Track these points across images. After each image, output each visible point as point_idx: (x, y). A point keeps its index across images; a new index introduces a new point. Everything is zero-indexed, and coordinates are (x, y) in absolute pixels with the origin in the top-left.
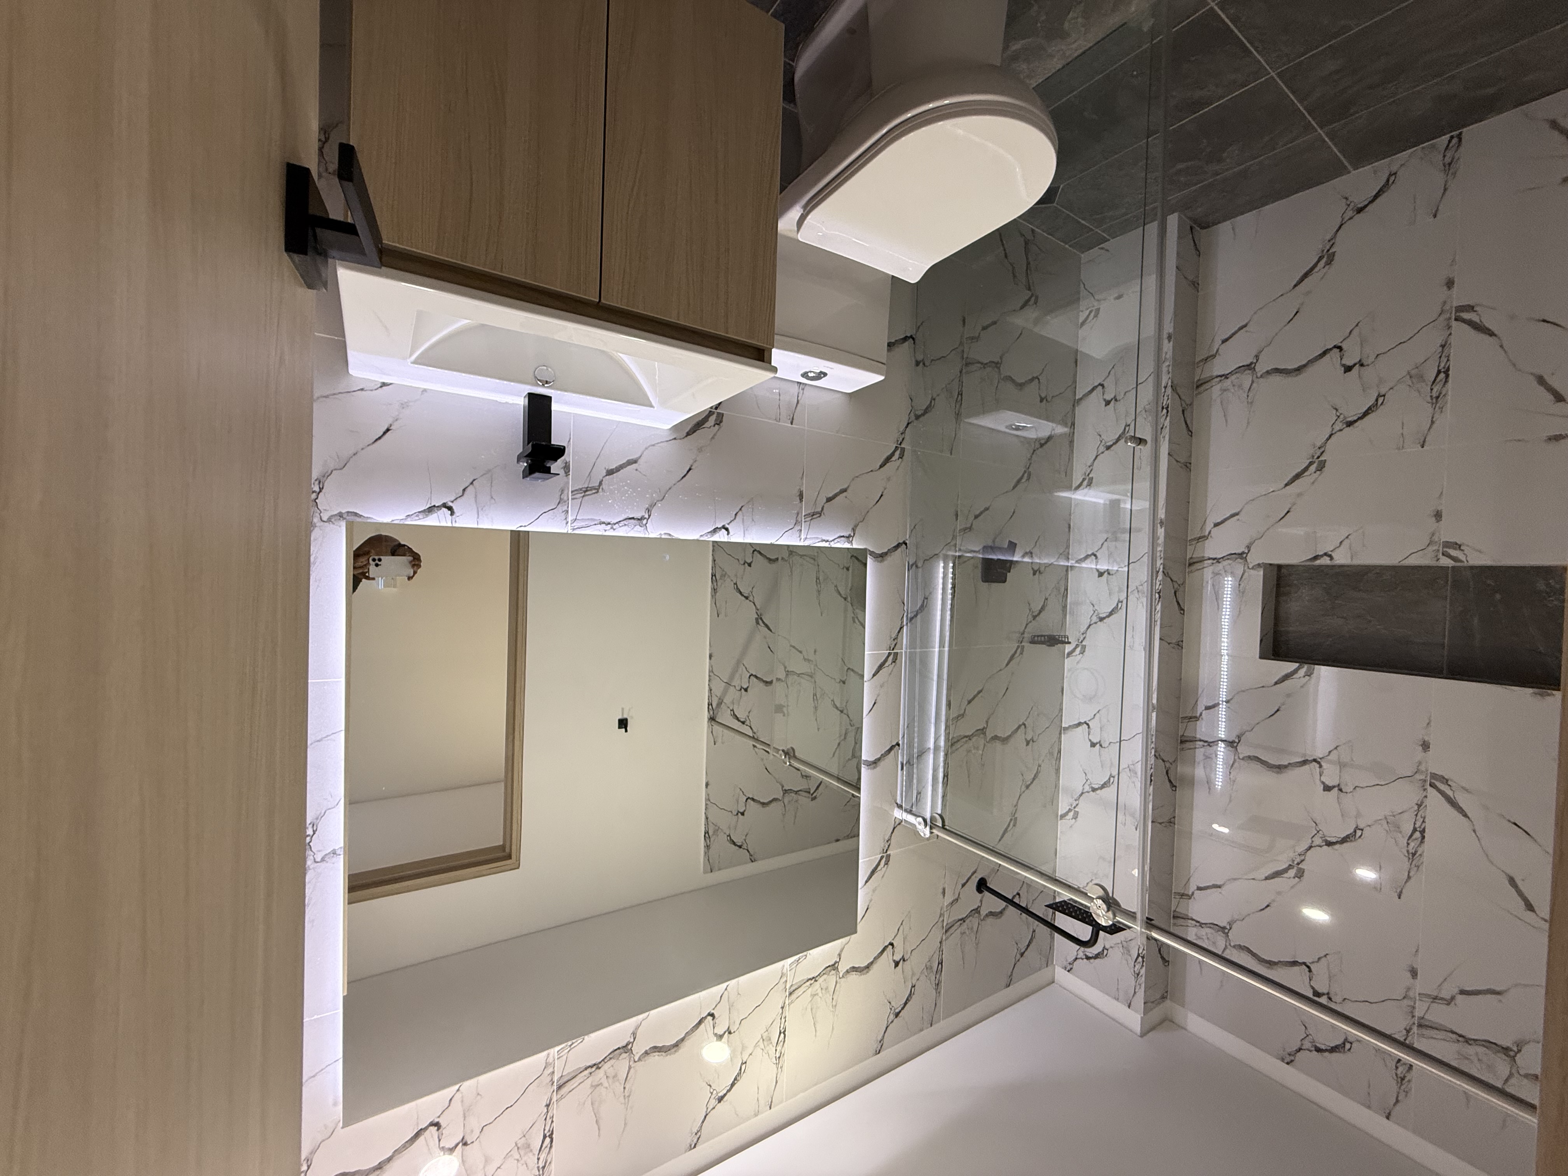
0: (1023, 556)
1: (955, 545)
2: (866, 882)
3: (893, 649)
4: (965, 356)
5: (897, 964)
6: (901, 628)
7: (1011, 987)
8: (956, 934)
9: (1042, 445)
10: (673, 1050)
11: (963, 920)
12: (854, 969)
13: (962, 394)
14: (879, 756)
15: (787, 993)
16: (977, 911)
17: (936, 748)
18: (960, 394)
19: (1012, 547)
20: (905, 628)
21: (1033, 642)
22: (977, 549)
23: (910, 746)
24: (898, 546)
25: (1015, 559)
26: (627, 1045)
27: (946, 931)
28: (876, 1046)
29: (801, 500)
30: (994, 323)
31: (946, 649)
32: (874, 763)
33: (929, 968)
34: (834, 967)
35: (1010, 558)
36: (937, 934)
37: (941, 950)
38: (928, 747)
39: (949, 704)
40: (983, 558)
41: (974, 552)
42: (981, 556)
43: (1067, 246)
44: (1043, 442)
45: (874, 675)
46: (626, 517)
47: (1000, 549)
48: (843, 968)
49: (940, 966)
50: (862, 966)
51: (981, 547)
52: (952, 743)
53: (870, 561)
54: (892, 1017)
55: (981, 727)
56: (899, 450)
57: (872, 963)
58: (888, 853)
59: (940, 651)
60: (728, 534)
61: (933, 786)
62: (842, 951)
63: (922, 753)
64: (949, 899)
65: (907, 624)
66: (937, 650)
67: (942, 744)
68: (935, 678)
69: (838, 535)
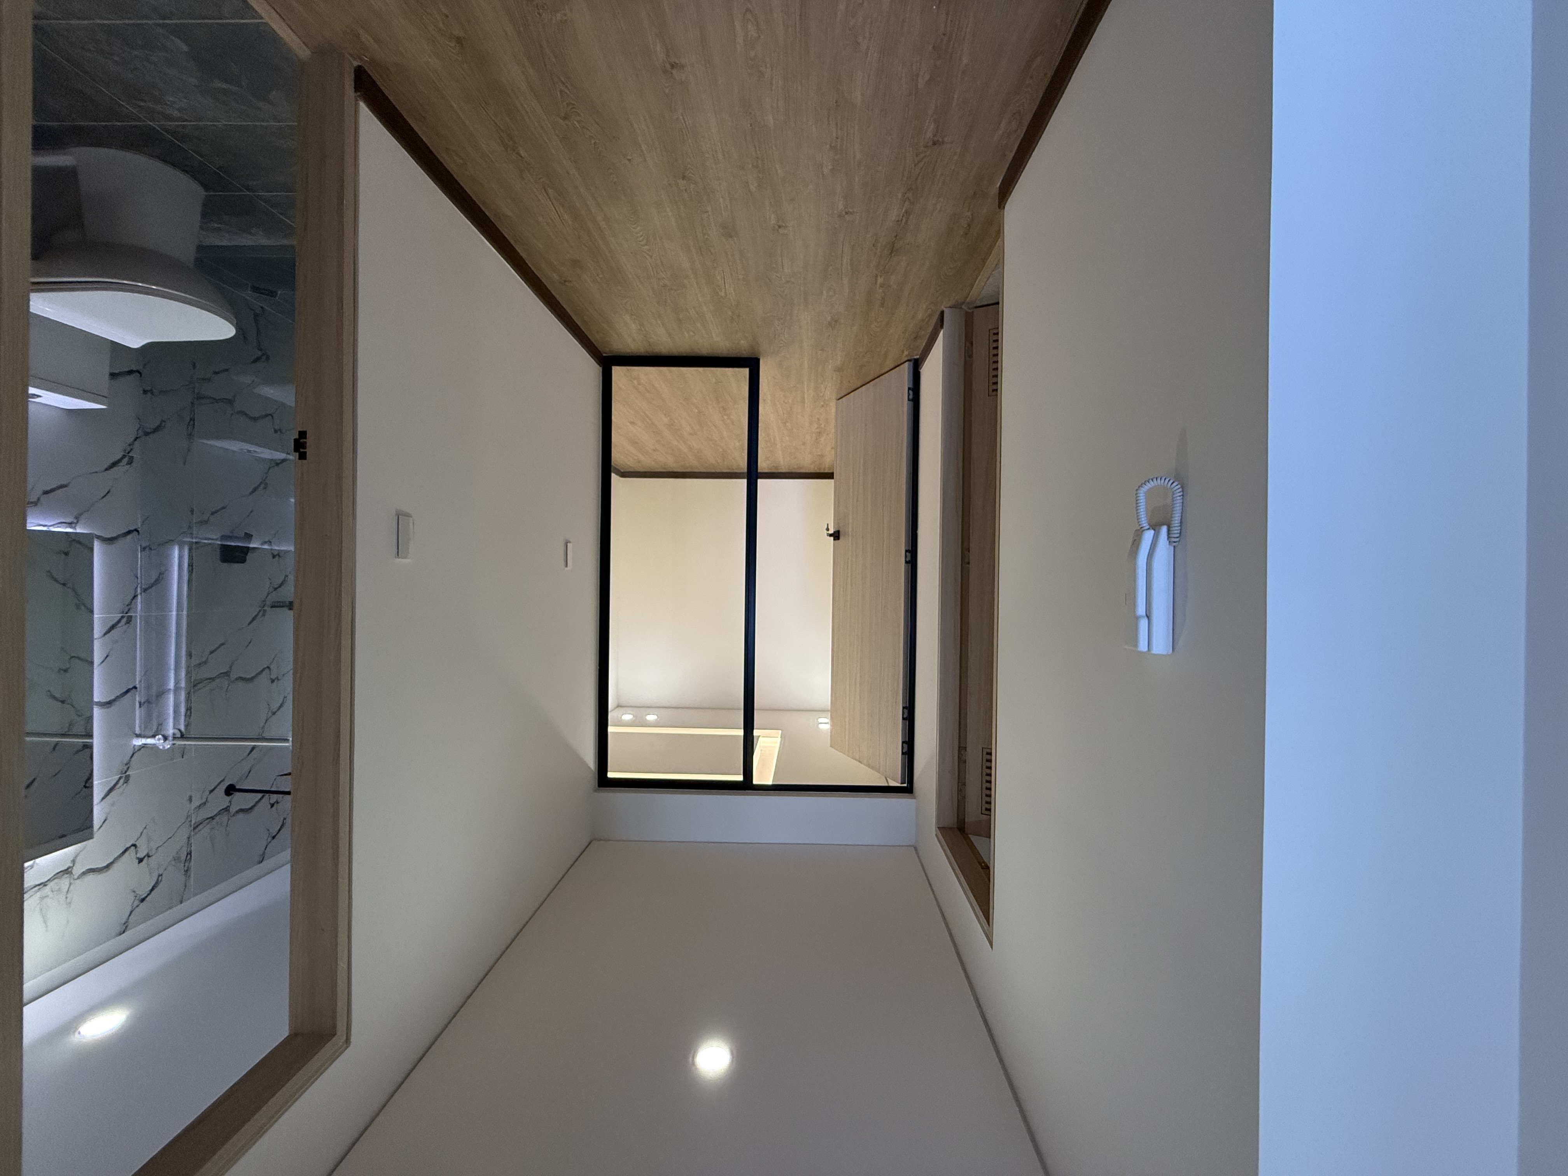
0: (262, 544)
1: (192, 534)
2: (103, 798)
3: (127, 613)
4: (196, 391)
5: (141, 860)
6: (135, 597)
7: (263, 863)
8: (205, 830)
9: (277, 464)
11: (212, 818)
12: (91, 870)
13: (194, 420)
14: (113, 698)
16: (227, 809)
17: (177, 689)
18: (192, 419)
19: (248, 537)
20: (139, 597)
21: (273, 607)
22: (215, 537)
23: (148, 687)
24: (129, 532)
25: (251, 546)
27: (194, 829)
28: (119, 929)
30: (226, 370)
31: (185, 613)
32: (109, 704)
33: (176, 859)
34: (68, 871)
35: (248, 546)
36: (185, 832)
37: (189, 844)
38: (169, 688)
39: (189, 655)
40: (222, 545)
41: (213, 539)
42: (219, 543)
44: (279, 462)
45: (105, 634)
47: (238, 538)
48: (77, 871)
49: (189, 856)
50: (102, 866)
51: (219, 535)
52: (194, 685)
53: (96, 542)
54: (137, 903)
55: (225, 671)
56: (128, 458)
57: (112, 863)
58: (127, 773)
59: (178, 615)
61: (174, 718)
62: (76, 856)
63: (162, 693)
64: (196, 802)
65: (141, 594)
66: (174, 613)
67: (183, 684)
68: (174, 635)
69: (59, 521)
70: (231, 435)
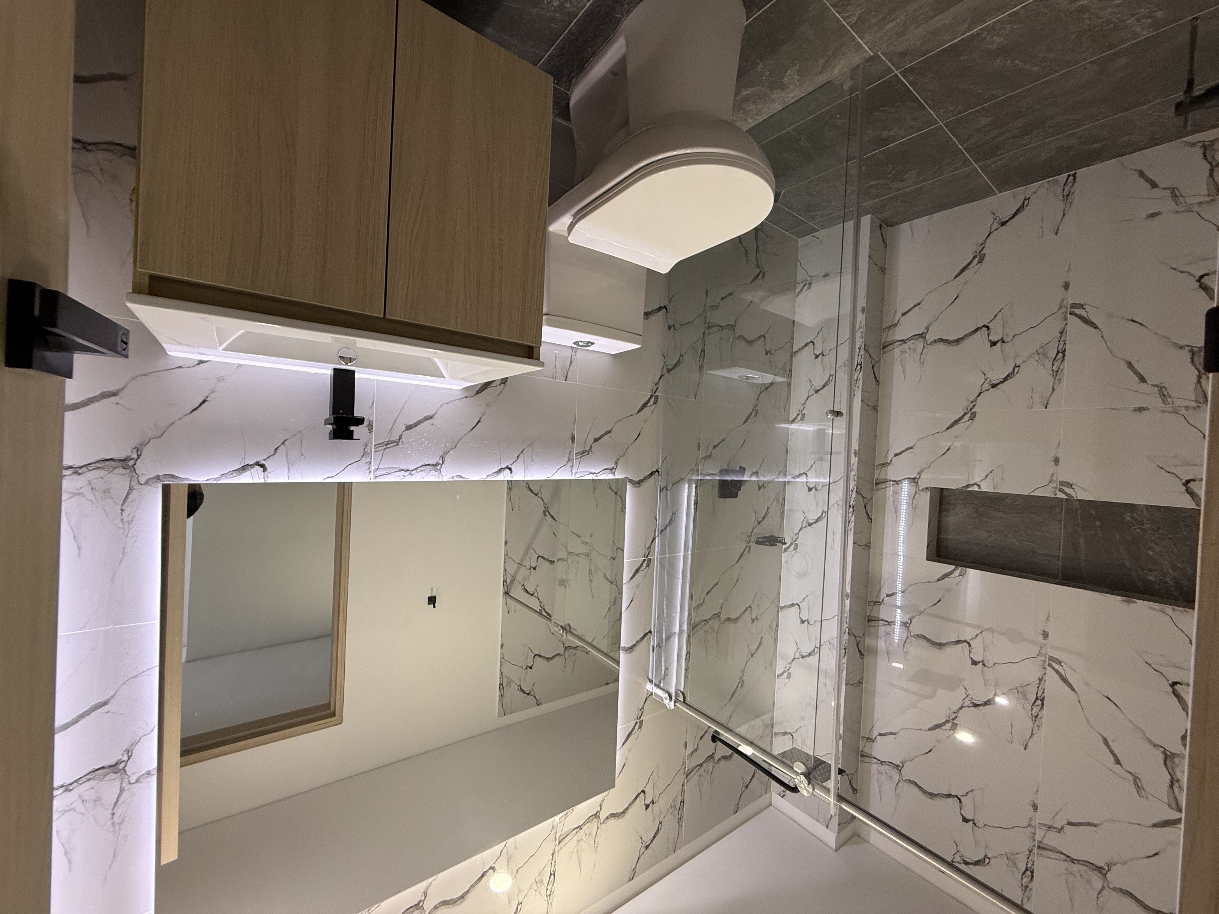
0: (751, 476)
1: (698, 470)
2: (623, 744)
3: (647, 557)
4: (707, 321)
5: (647, 807)
6: (654, 539)
7: (737, 813)
8: (695, 777)
9: (766, 388)
10: (460, 901)
11: (701, 765)
12: (613, 815)
13: (704, 351)
14: (635, 643)
15: (557, 842)
16: (712, 757)
17: (681, 631)
18: (703, 351)
19: (742, 470)
20: (657, 539)
21: (757, 543)
22: (715, 472)
23: (660, 632)
24: (652, 474)
25: (745, 478)
26: (419, 902)
27: (687, 776)
28: (628, 875)
29: (573, 441)
30: (731, 294)
31: (690, 553)
32: (632, 648)
33: (673, 807)
34: (596, 815)
35: (741, 479)
36: (681, 778)
37: (683, 791)
38: (674, 631)
39: (691, 597)
40: (719, 480)
41: (713, 474)
42: (718, 478)
43: (787, 233)
44: (767, 386)
45: (631, 578)
46: (422, 464)
47: (734, 472)
48: (603, 816)
49: (682, 803)
50: (619, 812)
51: (718, 471)
52: (693, 627)
53: (629, 487)
54: (643, 849)
55: (716, 612)
56: (654, 397)
57: (627, 808)
58: (641, 719)
59: (684, 555)
60: (511, 473)
61: (678, 663)
62: (602, 802)
63: (669, 637)
64: (690, 749)
65: (658, 535)
66: (682, 554)
67: (685, 627)
68: (680, 576)
69: (603, 468)
70: (733, 363)
